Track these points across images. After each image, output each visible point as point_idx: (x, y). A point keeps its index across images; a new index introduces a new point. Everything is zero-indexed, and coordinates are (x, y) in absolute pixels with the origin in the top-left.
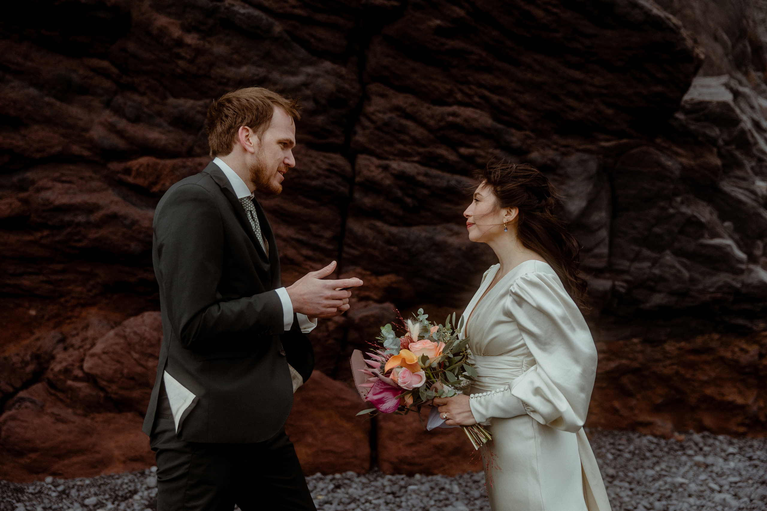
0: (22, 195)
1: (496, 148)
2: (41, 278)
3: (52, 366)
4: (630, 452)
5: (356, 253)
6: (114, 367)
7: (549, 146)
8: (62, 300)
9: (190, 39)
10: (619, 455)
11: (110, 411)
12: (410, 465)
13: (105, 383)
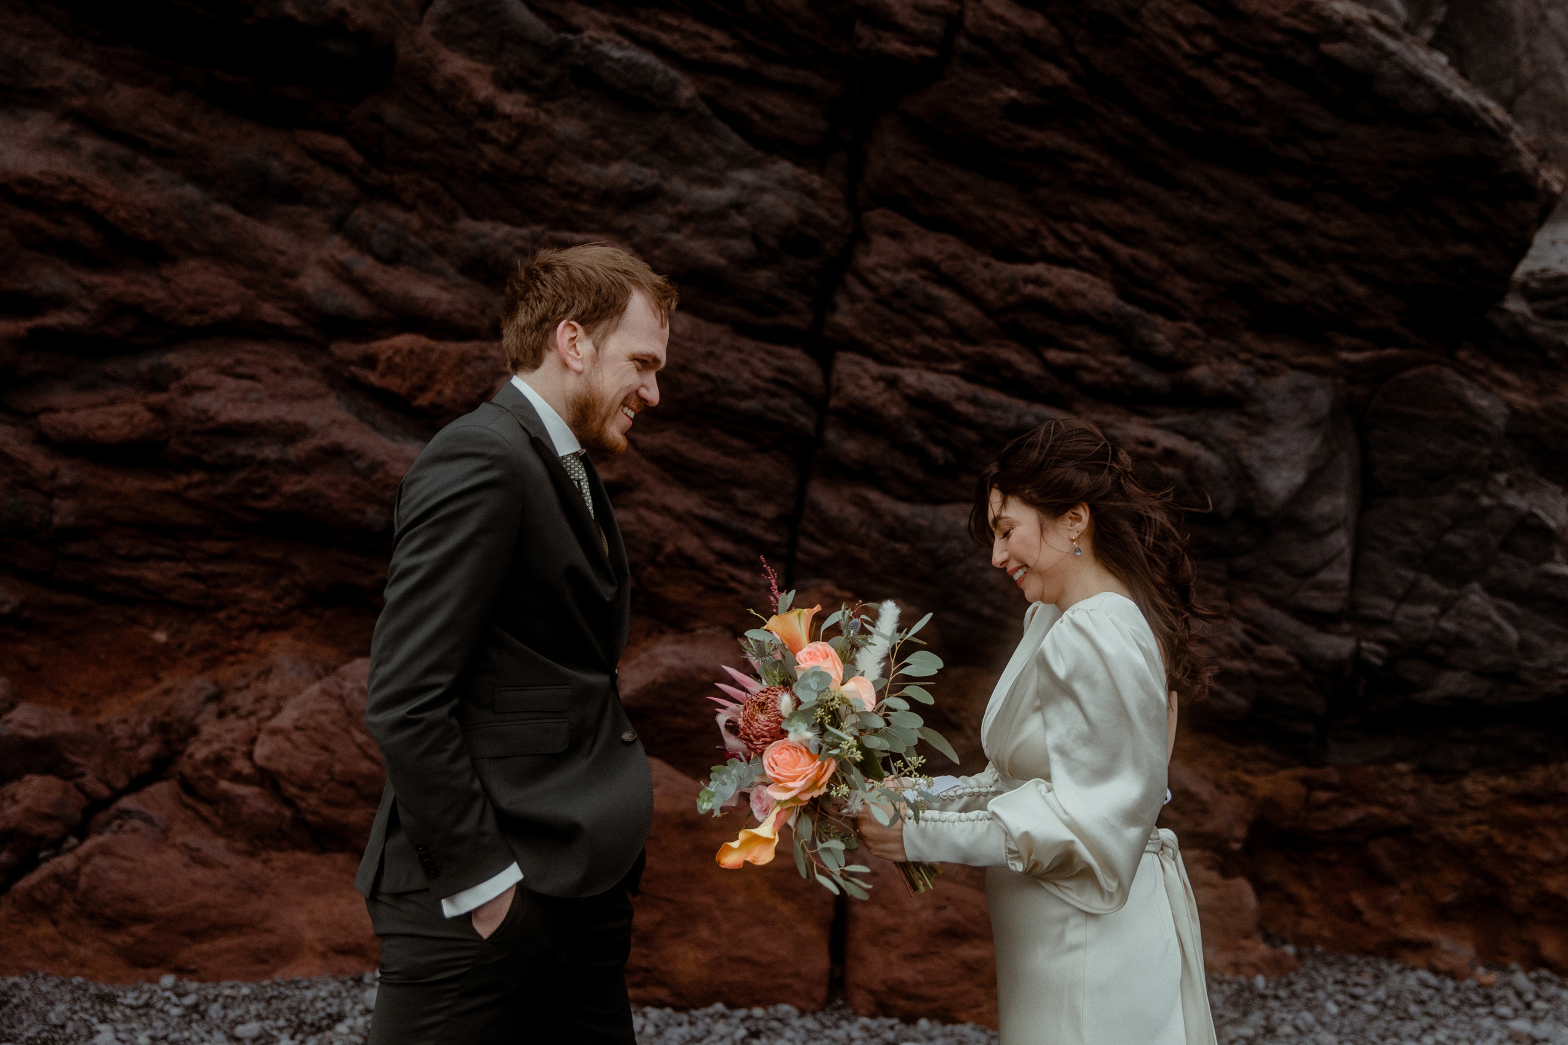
0: (155, 398)
1: (1121, 353)
2: (183, 567)
3: (191, 749)
4: (1376, 1002)
5: (823, 551)
6: (314, 759)
7: (1234, 356)
8: (222, 615)
9: (511, 104)
10: (1352, 1007)
11: (303, 849)
12: (909, 997)
13: (294, 790)
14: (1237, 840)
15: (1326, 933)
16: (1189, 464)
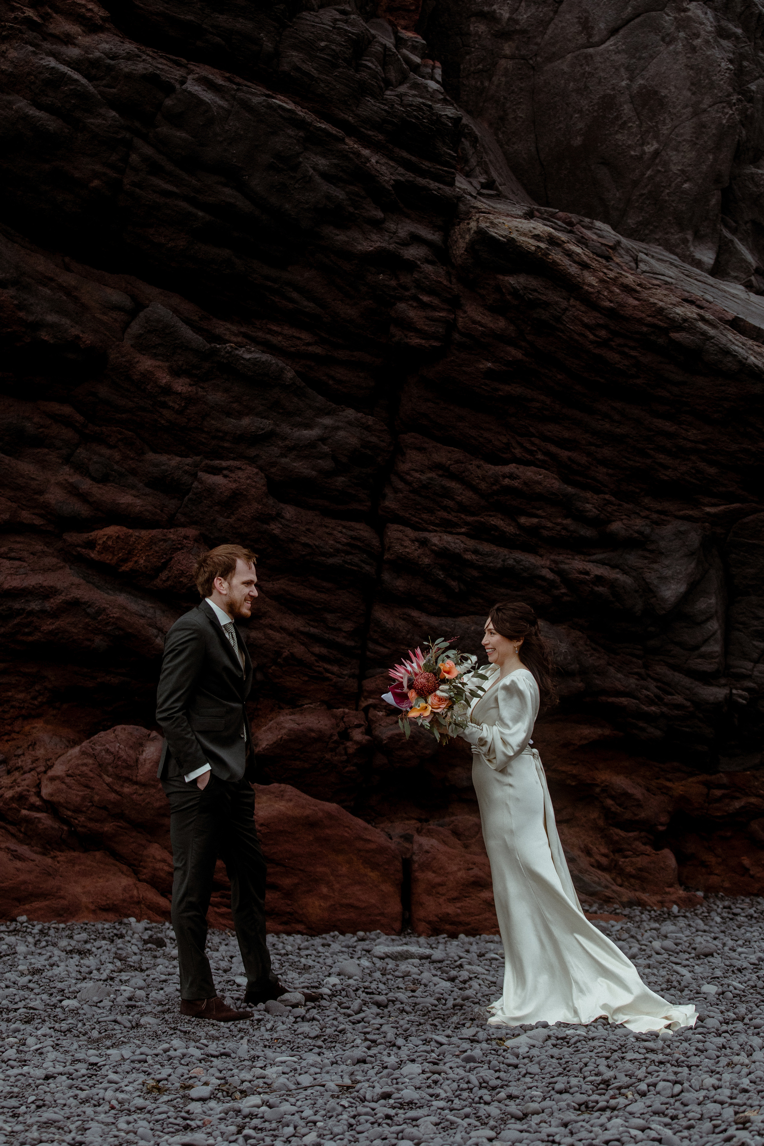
1: (566, 517)
4: (747, 916)
5: (385, 650)
6: (81, 794)
7: (638, 514)
9: (181, 385)
10: (731, 919)
11: (75, 850)
12: (453, 923)
13: (69, 813)
14: (662, 824)
15: (727, 885)
16: (612, 584)
